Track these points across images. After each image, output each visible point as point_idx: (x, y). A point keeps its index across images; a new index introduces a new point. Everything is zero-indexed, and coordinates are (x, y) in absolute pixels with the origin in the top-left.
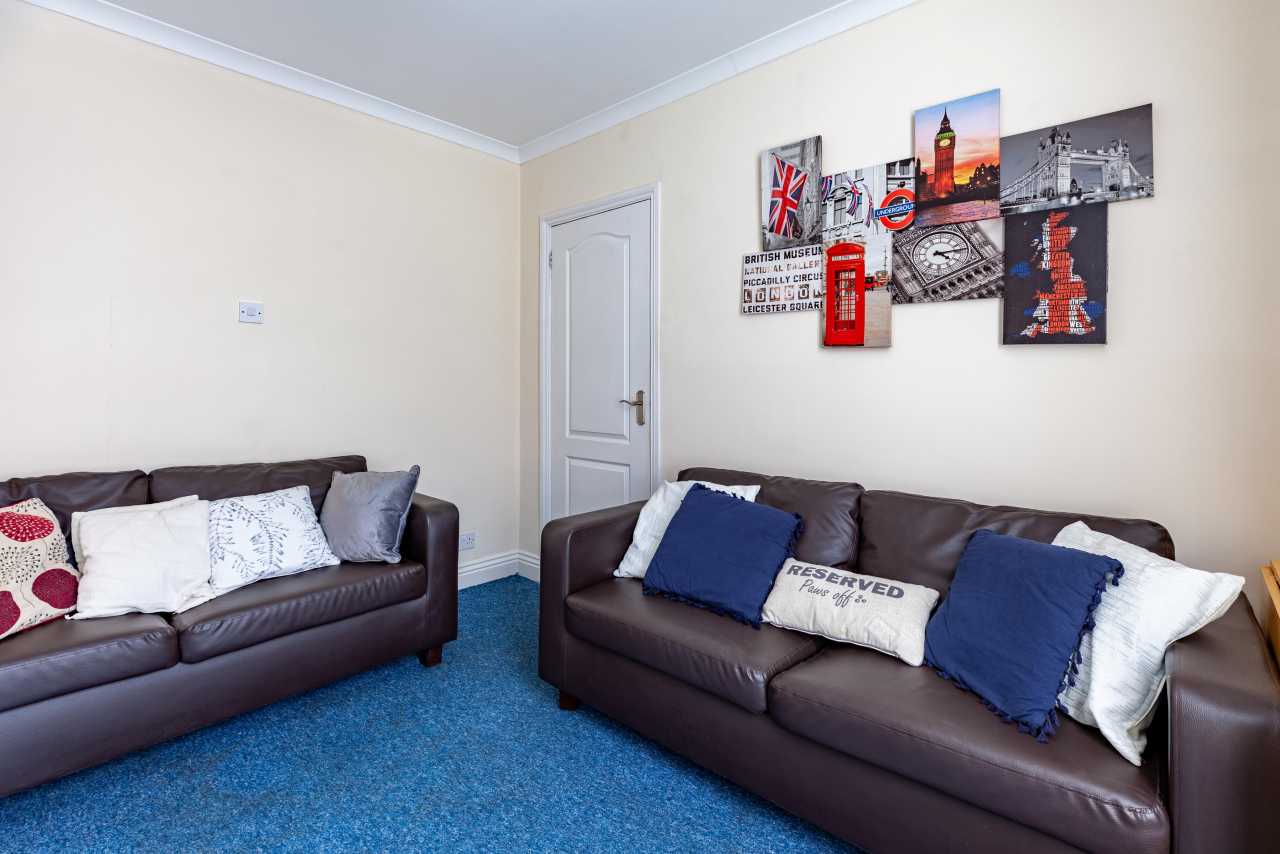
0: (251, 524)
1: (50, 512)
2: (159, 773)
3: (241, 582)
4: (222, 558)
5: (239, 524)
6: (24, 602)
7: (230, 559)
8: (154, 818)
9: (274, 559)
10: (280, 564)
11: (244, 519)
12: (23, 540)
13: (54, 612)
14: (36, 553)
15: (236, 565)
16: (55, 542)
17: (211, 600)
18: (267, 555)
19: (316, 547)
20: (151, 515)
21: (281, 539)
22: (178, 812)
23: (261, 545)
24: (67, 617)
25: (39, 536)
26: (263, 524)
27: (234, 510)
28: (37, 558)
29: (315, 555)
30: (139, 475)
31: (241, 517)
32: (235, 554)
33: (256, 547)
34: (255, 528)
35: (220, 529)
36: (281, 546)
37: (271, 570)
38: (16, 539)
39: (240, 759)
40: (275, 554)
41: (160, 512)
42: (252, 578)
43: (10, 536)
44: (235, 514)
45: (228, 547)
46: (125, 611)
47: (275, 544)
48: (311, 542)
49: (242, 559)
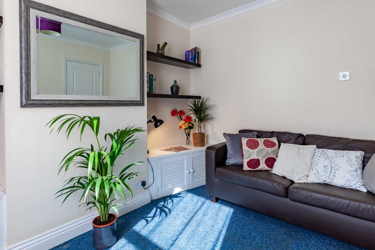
0: (327, 160)
1: (277, 142)
2: (284, 230)
3: (317, 181)
4: (312, 170)
5: (322, 159)
6: (262, 163)
7: (314, 171)
8: (271, 240)
9: (331, 177)
10: (333, 180)
11: (324, 158)
12: (267, 147)
13: (268, 168)
14: (268, 151)
15: (316, 174)
16: (275, 150)
17: (305, 183)
18: (328, 175)
19: (352, 179)
20: (296, 148)
21: (336, 170)
22: (276, 243)
23: (327, 170)
24: (270, 171)
25: (271, 147)
26: (331, 162)
27: (322, 154)
28: (268, 153)
29: (351, 183)
30: (301, 135)
31: (324, 157)
32: (316, 170)
33: (325, 170)
34: (327, 162)
35: (316, 159)
36: (335, 173)
37: (328, 181)
38: (266, 147)
39: (304, 244)
40: (332, 175)
41: (299, 148)
42: (321, 181)
43: (265, 146)
44: (322, 155)
45: (315, 166)
46: (281, 175)
47: (333, 171)
48: (350, 176)
49: (318, 172)
